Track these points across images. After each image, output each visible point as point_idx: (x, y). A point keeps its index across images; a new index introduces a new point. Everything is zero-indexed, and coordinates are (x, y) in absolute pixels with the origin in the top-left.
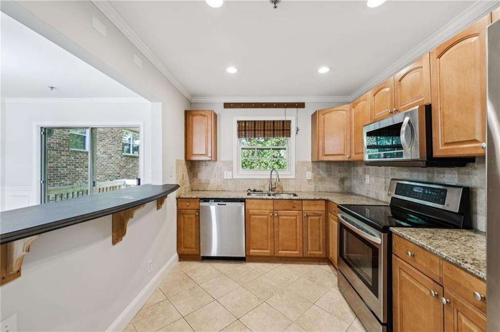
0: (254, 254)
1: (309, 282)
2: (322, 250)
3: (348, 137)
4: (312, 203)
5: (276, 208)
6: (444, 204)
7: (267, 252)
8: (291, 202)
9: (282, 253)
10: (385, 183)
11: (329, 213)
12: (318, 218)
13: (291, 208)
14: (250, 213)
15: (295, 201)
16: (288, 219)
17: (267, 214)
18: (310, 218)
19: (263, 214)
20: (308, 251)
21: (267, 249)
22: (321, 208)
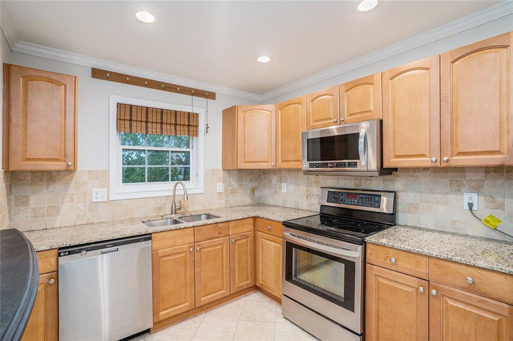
0: (167, 317)
1: (250, 324)
2: (249, 280)
3: (274, 142)
4: (240, 223)
5: (197, 238)
6: (379, 207)
7: (185, 306)
8: (216, 227)
9: (205, 299)
10: (307, 191)
11: (258, 232)
12: (245, 241)
13: (216, 235)
14: (160, 255)
15: (221, 225)
16: (212, 251)
17: (185, 250)
18: (238, 242)
19: (180, 251)
20: (235, 285)
21: (185, 302)
22: (248, 228)
